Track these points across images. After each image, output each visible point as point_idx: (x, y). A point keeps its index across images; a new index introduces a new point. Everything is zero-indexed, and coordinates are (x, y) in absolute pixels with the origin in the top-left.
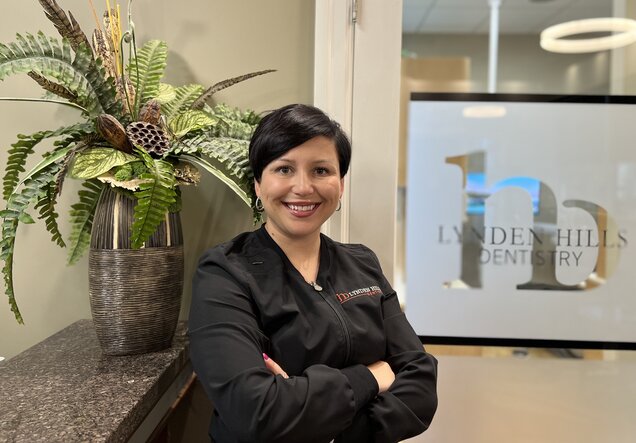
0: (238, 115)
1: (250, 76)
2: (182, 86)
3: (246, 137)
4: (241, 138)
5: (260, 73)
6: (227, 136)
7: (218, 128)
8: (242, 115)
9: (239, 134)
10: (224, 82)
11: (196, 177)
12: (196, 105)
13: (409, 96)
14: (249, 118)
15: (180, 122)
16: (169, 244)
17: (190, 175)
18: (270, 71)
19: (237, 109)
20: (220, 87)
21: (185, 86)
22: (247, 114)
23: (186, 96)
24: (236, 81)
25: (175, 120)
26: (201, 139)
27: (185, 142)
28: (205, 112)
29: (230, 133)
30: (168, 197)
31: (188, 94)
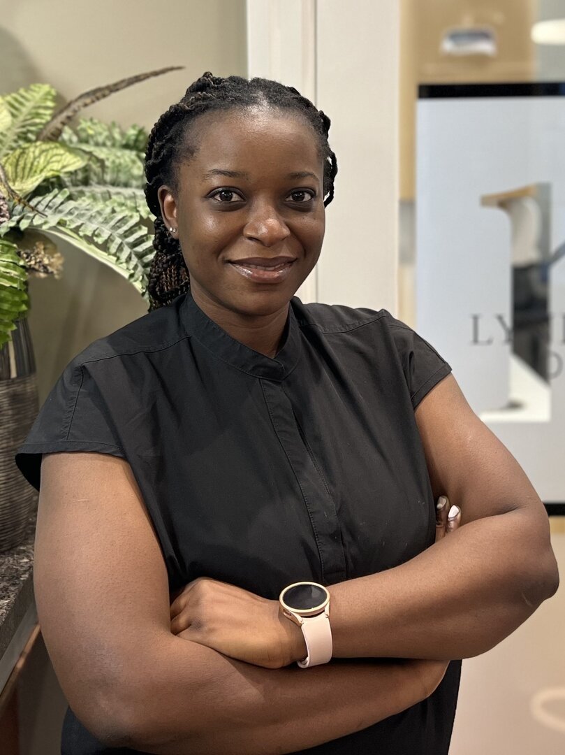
0: (117, 136)
1: (137, 79)
2: (16, 91)
3: (134, 183)
4: (126, 185)
5: (156, 74)
6: (102, 182)
7: (86, 169)
8: (123, 134)
9: (123, 178)
10: (94, 92)
11: (54, 261)
12: (47, 133)
13: (414, 91)
14: (136, 141)
15: (21, 163)
16: (14, 374)
17: (46, 261)
18: (172, 69)
19: (114, 124)
20: (88, 100)
21: (22, 91)
22: (132, 133)
23: (24, 110)
24: (114, 88)
25: (13, 160)
26: (60, 198)
27: (33, 203)
28: (64, 144)
29: (108, 177)
30: (15, 304)
31: (29, 105)
